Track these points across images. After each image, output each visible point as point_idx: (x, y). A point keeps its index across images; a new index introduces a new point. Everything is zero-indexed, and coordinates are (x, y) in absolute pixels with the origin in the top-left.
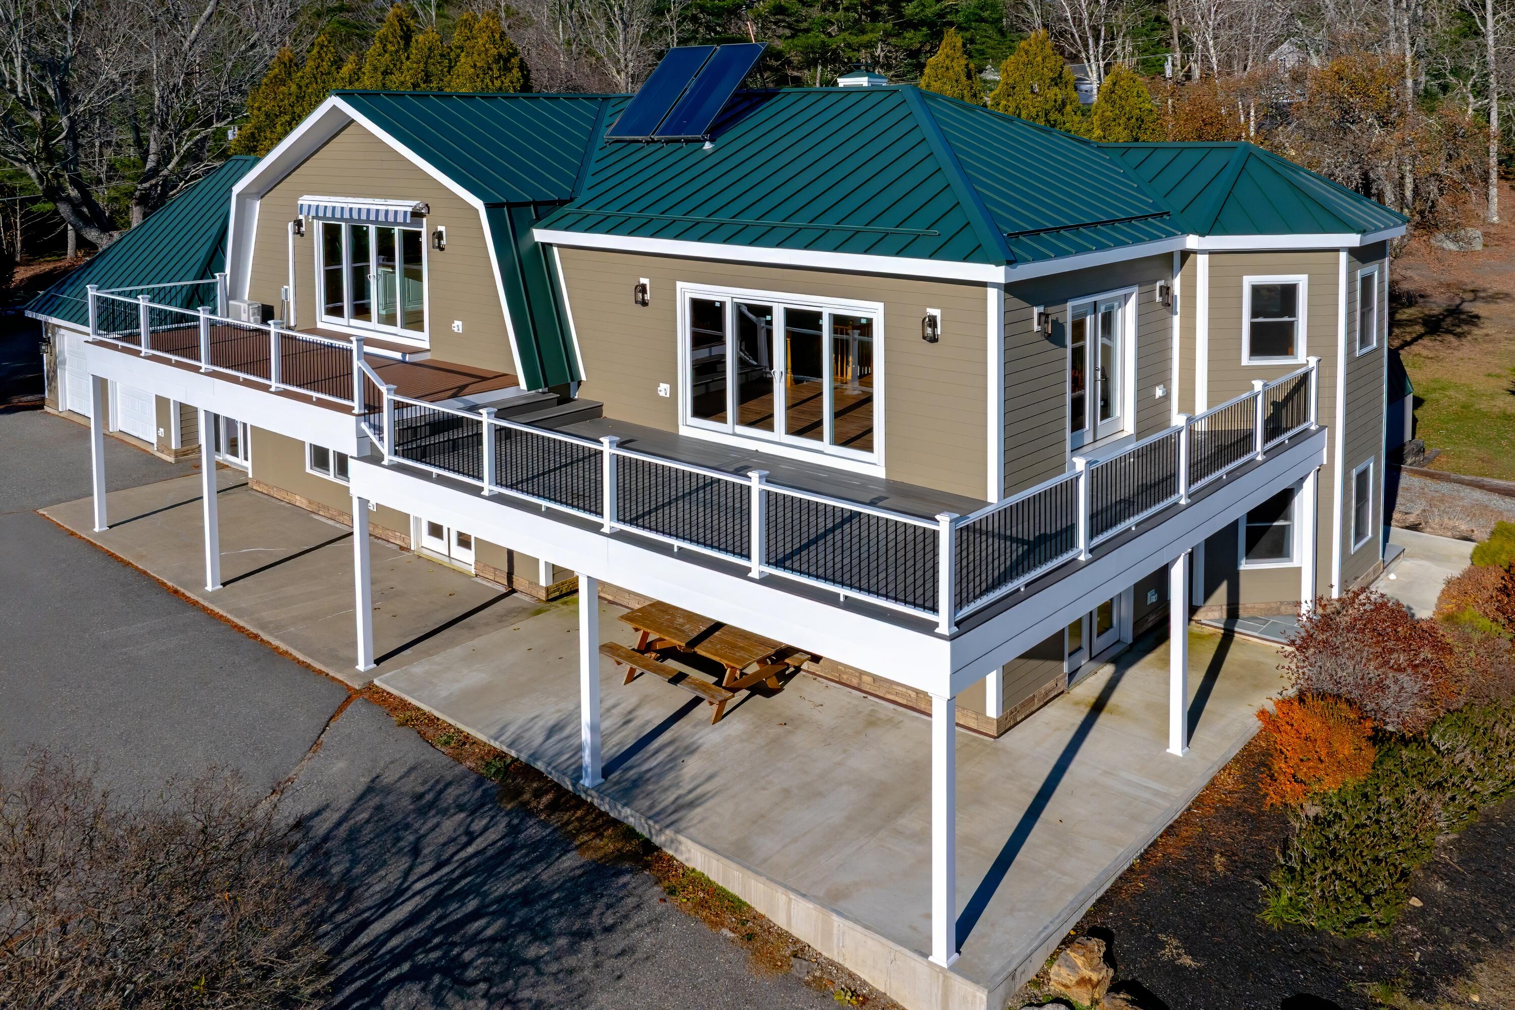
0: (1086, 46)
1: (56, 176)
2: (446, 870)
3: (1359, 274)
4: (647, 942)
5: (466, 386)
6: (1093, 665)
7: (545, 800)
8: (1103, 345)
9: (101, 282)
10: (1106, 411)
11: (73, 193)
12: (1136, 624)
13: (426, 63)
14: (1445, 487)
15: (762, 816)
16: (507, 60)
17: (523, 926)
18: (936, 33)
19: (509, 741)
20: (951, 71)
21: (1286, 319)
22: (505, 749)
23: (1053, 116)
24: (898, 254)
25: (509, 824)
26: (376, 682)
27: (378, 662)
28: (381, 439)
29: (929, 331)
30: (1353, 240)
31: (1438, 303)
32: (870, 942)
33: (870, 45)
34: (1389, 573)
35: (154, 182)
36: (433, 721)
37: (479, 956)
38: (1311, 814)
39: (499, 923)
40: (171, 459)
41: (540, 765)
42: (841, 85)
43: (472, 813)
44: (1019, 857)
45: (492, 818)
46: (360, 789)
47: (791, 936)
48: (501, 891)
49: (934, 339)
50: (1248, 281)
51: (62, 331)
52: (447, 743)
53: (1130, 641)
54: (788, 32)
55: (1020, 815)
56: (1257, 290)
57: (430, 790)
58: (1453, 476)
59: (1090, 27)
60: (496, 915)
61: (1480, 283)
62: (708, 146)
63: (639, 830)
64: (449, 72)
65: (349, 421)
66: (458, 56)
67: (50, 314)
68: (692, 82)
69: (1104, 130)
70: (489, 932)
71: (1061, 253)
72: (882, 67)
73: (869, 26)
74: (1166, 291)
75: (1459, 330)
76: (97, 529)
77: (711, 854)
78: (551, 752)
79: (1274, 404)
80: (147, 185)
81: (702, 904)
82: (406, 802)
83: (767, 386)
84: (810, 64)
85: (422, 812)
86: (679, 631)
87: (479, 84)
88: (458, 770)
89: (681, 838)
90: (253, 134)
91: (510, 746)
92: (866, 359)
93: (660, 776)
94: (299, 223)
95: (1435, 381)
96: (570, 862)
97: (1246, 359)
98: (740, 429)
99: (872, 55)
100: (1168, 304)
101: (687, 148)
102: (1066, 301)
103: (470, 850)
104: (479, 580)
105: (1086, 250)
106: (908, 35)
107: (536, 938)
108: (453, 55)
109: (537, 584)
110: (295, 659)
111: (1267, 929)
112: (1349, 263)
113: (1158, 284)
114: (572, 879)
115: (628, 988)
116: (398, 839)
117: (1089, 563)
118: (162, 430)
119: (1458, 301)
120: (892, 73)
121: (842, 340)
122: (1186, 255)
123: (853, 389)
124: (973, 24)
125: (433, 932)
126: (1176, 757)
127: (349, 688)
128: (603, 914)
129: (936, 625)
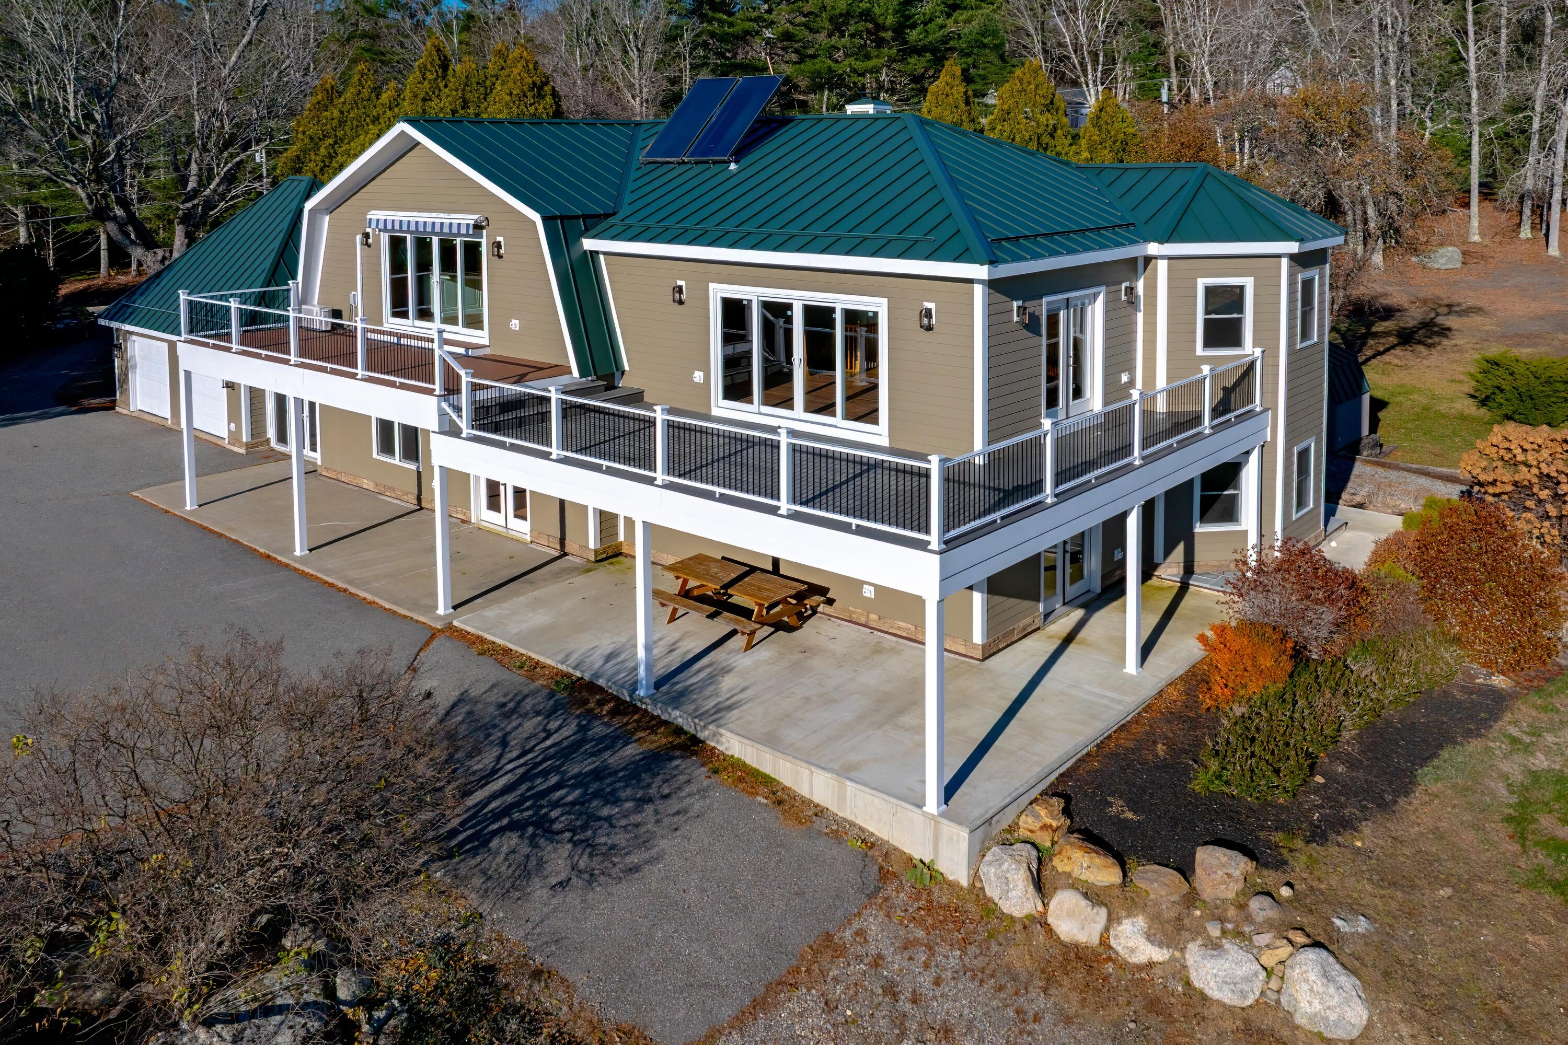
0: (1085, 71)
1: (104, 196)
2: (530, 756)
3: (1300, 278)
4: (698, 805)
5: (526, 374)
6: (1065, 608)
7: (607, 708)
8: (1075, 339)
9: (191, 287)
10: (1078, 393)
11: (119, 212)
12: (1104, 577)
13: (464, 90)
14: (1393, 475)
15: (788, 716)
16: (540, 88)
17: (596, 795)
18: (939, 61)
19: (574, 664)
20: (950, 98)
21: (1235, 316)
22: (571, 671)
23: (1046, 139)
24: (900, 256)
25: (578, 725)
26: (455, 623)
27: (455, 607)
28: (460, 416)
29: (926, 321)
30: (1293, 247)
31: (1413, 317)
32: (876, 801)
33: (876, 70)
34: (1331, 541)
35: (196, 202)
36: (507, 651)
37: (562, 815)
38: (1238, 714)
39: (577, 792)
40: (242, 451)
41: (601, 682)
42: (849, 112)
43: (548, 717)
44: (998, 743)
45: (565, 720)
46: (452, 700)
47: (812, 802)
48: (576, 770)
49: (929, 328)
50: (1202, 283)
51: (134, 338)
52: (521, 667)
53: (1099, 591)
54: (794, 57)
55: (999, 715)
56: (1209, 290)
57: (512, 700)
58: (1402, 465)
59: (1089, 53)
60: (574, 787)
61: (1455, 299)
62: (733, 166)
63: (685, 728)
64: (485, 99)
65: (432, 401)
66: (494, 84)
67: (123, 322)
68: (717, 111)
69: (1091, 153)
70: (570, 798)
71: (1036, 256)
72: (886, 92)
73: (874, 53)
74: (1131, 290)
75: (1430, 341)
76: (188, 508)
77: (746, 741)
78: (610, 672)
79: (1224, 389)
80: (189, 205)
81: (741, 780)
82: (492, 709)
83: (788, 377)
84: (817, 88)
85: (507, 716)
86: (714, 578)
87: (515, 109)
88: (533, 686)
89: (722, 731)
90: (298, 157)
91: (575, 668)
92: (872, 355)
93: (702, 688)
94: (367, 236)
95: (1401, 386)
96: (631, 751)
97: (1200, 351)
98: (766, 409)
99: (877, 80)
100: (1132, 302)
101: (715, 169)
102: (1040, 297)
103: (548, 743)
104: (533, 546)
105: (1059, 254)
106: (913, 60)
107: (607, 802)
108: (488, 83)
109: (587, 547)
110: (381, 607)
111: (1196, 796)
112: (1290, 267)
113: (1124, 285)
114: (633, 763)
115: (684, 837)
116: (489, 735)
117: (1054, 505)
118: (233, 425)
119: (1432, 315)
120: (895, 98)
121: (851, 337)
122: (1148, 260)
123: (861, 381)
124: (975, 51)
125: (523, 799)
126: (1131, 675)
127: (434, 629)
128: (660, 787)
129: (929, 543)
